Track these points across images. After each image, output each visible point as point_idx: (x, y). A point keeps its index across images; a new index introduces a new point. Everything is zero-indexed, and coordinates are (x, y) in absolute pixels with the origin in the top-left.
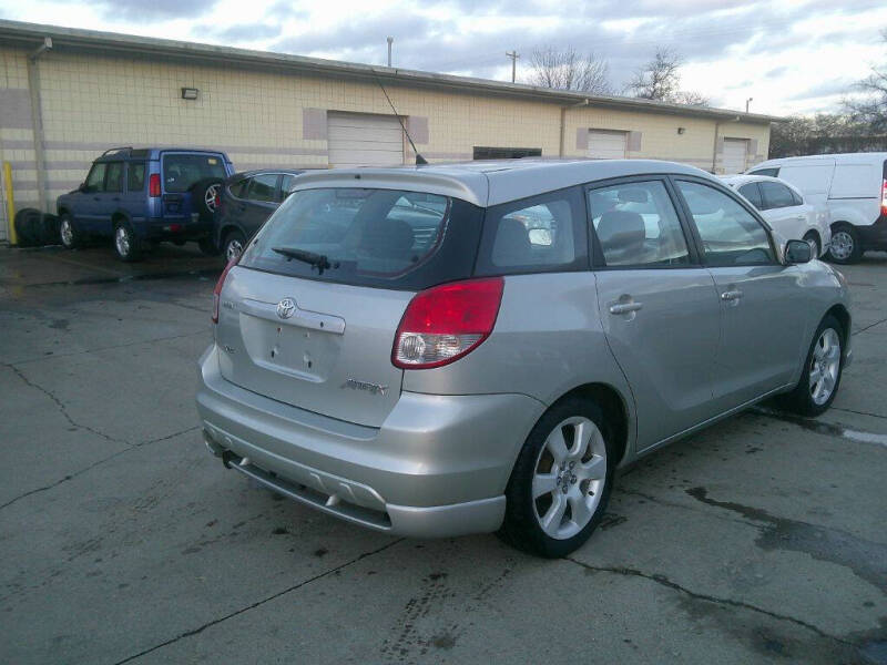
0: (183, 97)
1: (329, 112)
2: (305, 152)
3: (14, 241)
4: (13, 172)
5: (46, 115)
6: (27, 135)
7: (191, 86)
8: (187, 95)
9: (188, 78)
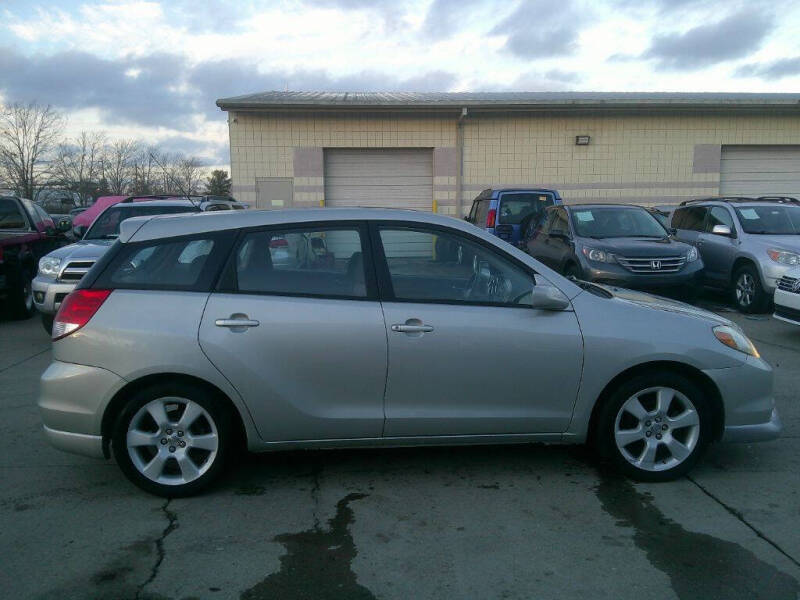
0: (577, 144)
1: (723, 146)
2: (693, 185)
3: (434, 258)
4: (439, 208)
5: (467, 165)
6: (453, 180)
7: (584, 133)
8: (580, 142)
9: (582, 128)
